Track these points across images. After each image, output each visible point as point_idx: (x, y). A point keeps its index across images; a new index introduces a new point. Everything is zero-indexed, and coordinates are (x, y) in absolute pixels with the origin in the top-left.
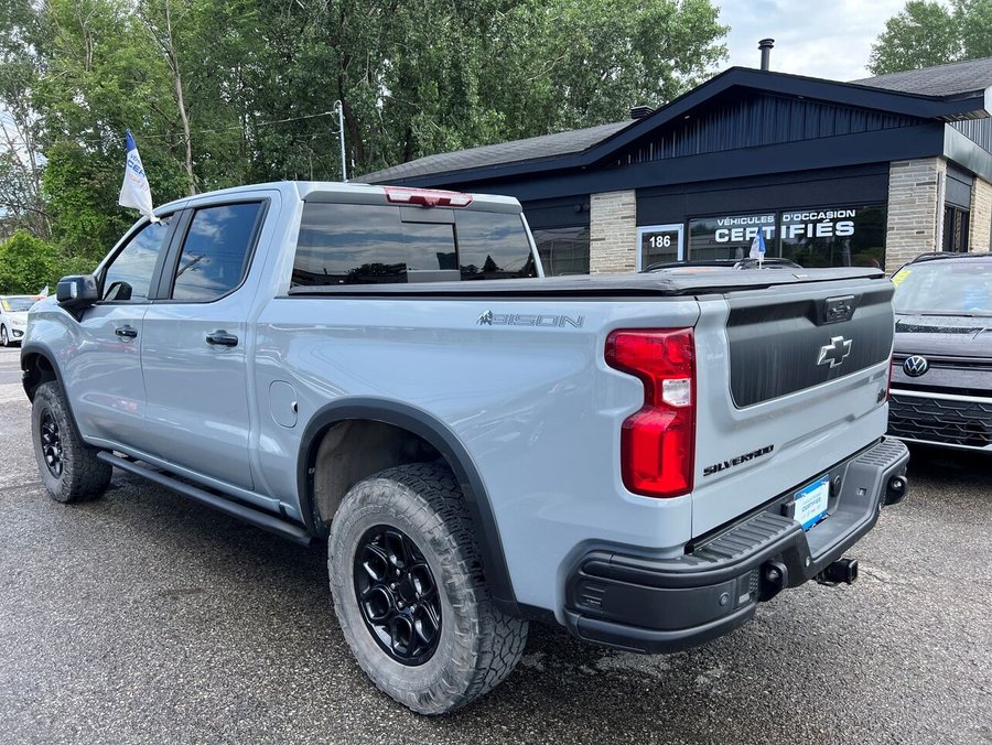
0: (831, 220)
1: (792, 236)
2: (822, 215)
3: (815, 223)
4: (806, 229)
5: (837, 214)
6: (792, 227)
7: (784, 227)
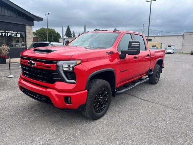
0: (16, 33)
1: (9, 36)
2: (14, 32)
3: (13, 33)
4: (11, 34)
5: (17, 32)
6: (8, 34)
7: (7, 34)
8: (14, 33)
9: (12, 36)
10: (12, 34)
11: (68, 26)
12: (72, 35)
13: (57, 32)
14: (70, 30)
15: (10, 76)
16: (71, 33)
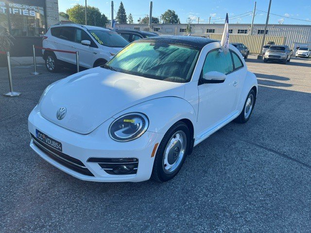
0: (28, 9)
1: (14, 13)
2: (24, 7)
3: (22, 9)
6: (14, 9)
7: (10, 9)
8: (24, 9)
9: (21, 14)
10: (20, 10)
11: (122, 4)
12: (127, 20)
13: (102, 14)
14: (124, 10)
15: (9, 94)
16: (126, 16)
